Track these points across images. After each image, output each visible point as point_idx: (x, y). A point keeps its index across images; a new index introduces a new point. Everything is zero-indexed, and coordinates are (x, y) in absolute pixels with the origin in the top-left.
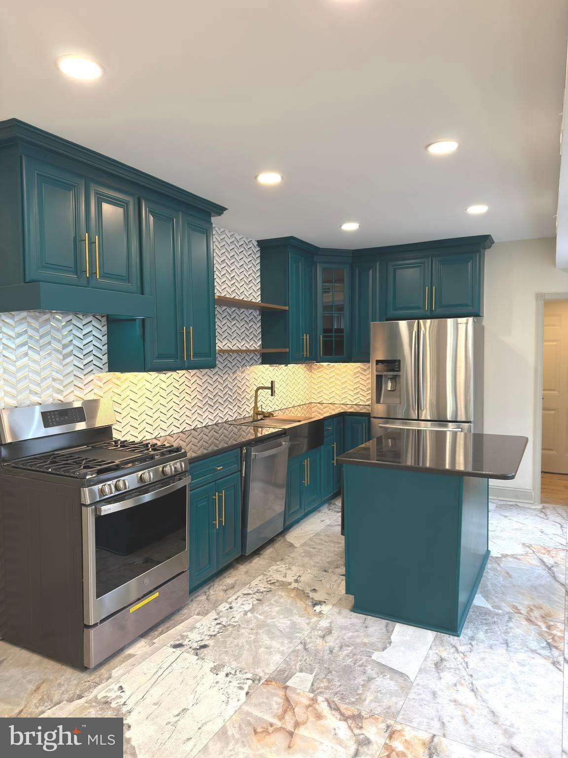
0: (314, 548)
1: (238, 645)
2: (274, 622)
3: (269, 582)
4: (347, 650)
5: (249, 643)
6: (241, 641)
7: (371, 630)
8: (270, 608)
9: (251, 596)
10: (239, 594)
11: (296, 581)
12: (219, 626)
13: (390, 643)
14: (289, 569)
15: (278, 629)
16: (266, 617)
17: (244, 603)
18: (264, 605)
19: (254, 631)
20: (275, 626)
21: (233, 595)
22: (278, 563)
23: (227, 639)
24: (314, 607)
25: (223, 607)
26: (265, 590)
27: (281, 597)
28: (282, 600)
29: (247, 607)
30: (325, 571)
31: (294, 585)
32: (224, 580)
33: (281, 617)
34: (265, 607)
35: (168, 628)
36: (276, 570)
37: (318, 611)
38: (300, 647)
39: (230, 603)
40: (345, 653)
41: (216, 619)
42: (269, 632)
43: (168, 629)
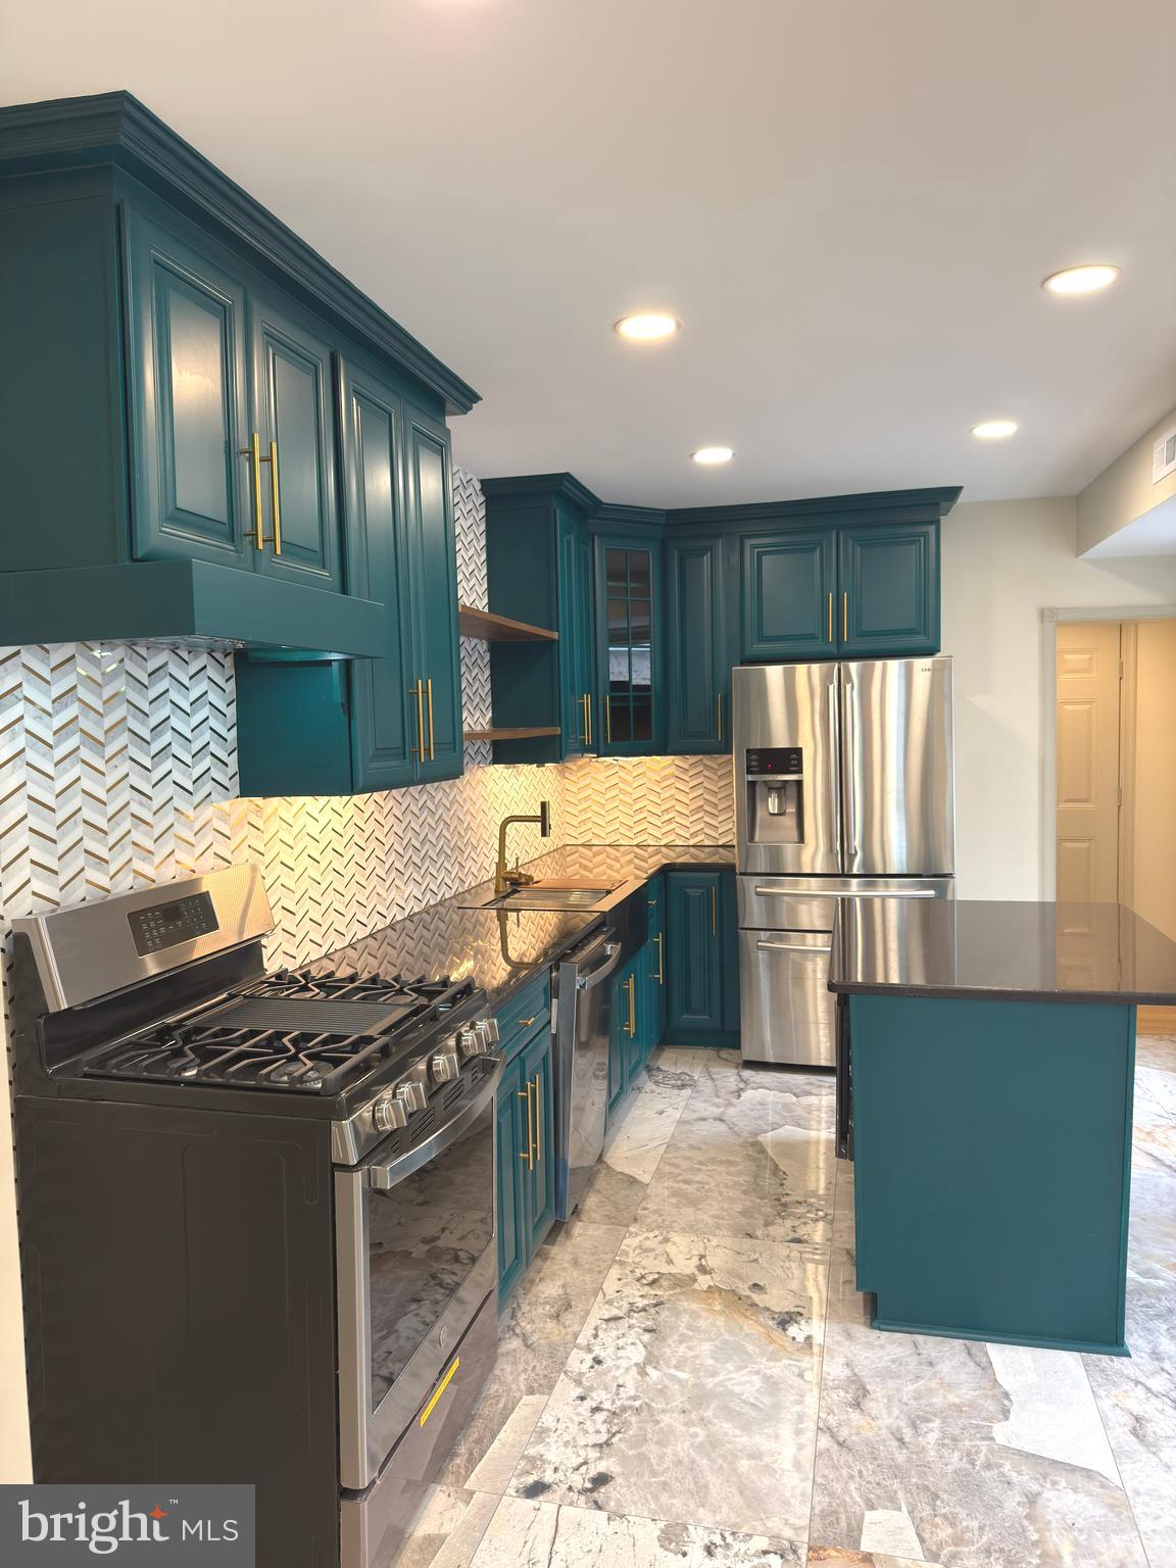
0: (686, 1182)
1: (680, 1462)
2: (720, 1384)
3: (645, 1282)
4: (932, 1430)
5: (700, 1448)
6: (681, 1448)
7: (945, 1368)
8: (690, 1348)
9: (625, 1323)
10: (593, 1321)
11: (703, 1270)
12: (600, 1417)
13: (1006, 1395)
14: (667, 1240)
15: (745, 1402)
16: (695, 1371)
17: (621, 1342)
18: (670, 1341)
19: (694, 1416)
20: (732, 1394)
21: (582, 1324)
22: (632, 1229)
23: (644, 1448)
24: (785, 1330)
25: (578, 1361)
26: (646, 1302)
27: (694, 1315)
28: (703, 1324)
29: (637, 1354)
30: (750, 1236)
31: (704, 1282)
32: (534, 1290)
33: (730, 1366)
34: (673, 1349)
35: (479, 1441)
36: (640, 1247)
37: (801, 1338)
38: (825, 1442)
39: (589, 1350)
40: (933, 1437)
41: (582, 1398)
42: (730, 1414)
43: (483, 1445)
